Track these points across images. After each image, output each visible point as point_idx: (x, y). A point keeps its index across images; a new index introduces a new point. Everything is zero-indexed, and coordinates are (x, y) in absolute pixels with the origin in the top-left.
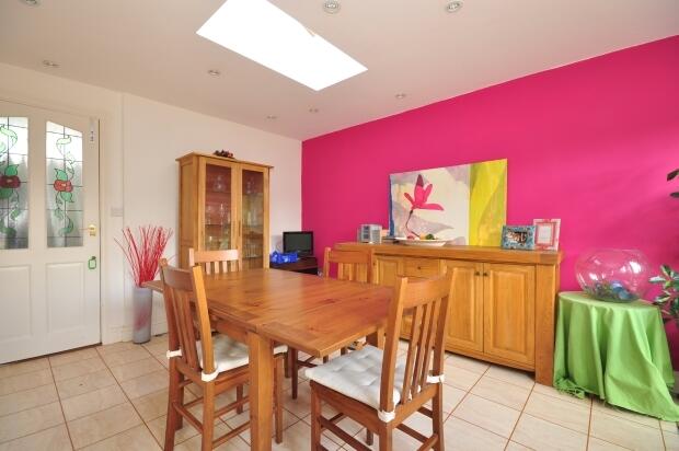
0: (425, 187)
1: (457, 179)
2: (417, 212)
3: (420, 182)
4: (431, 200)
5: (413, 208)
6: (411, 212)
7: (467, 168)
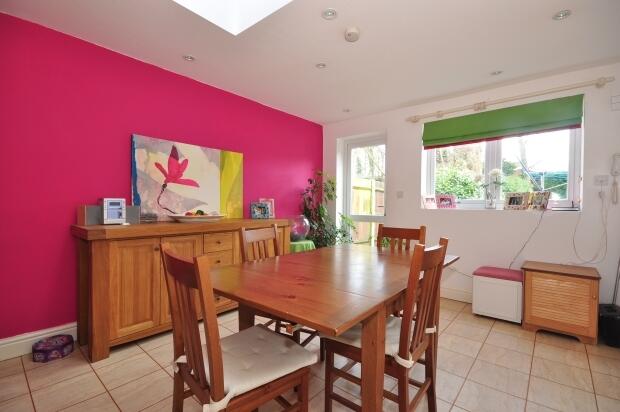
0: (180, 161)
1: (210, 161)
2: (171, 186)
3: (174, 154)
4: (186, 175)
5: (167, 181)
6: (165, 186)
7: (218, 152)
